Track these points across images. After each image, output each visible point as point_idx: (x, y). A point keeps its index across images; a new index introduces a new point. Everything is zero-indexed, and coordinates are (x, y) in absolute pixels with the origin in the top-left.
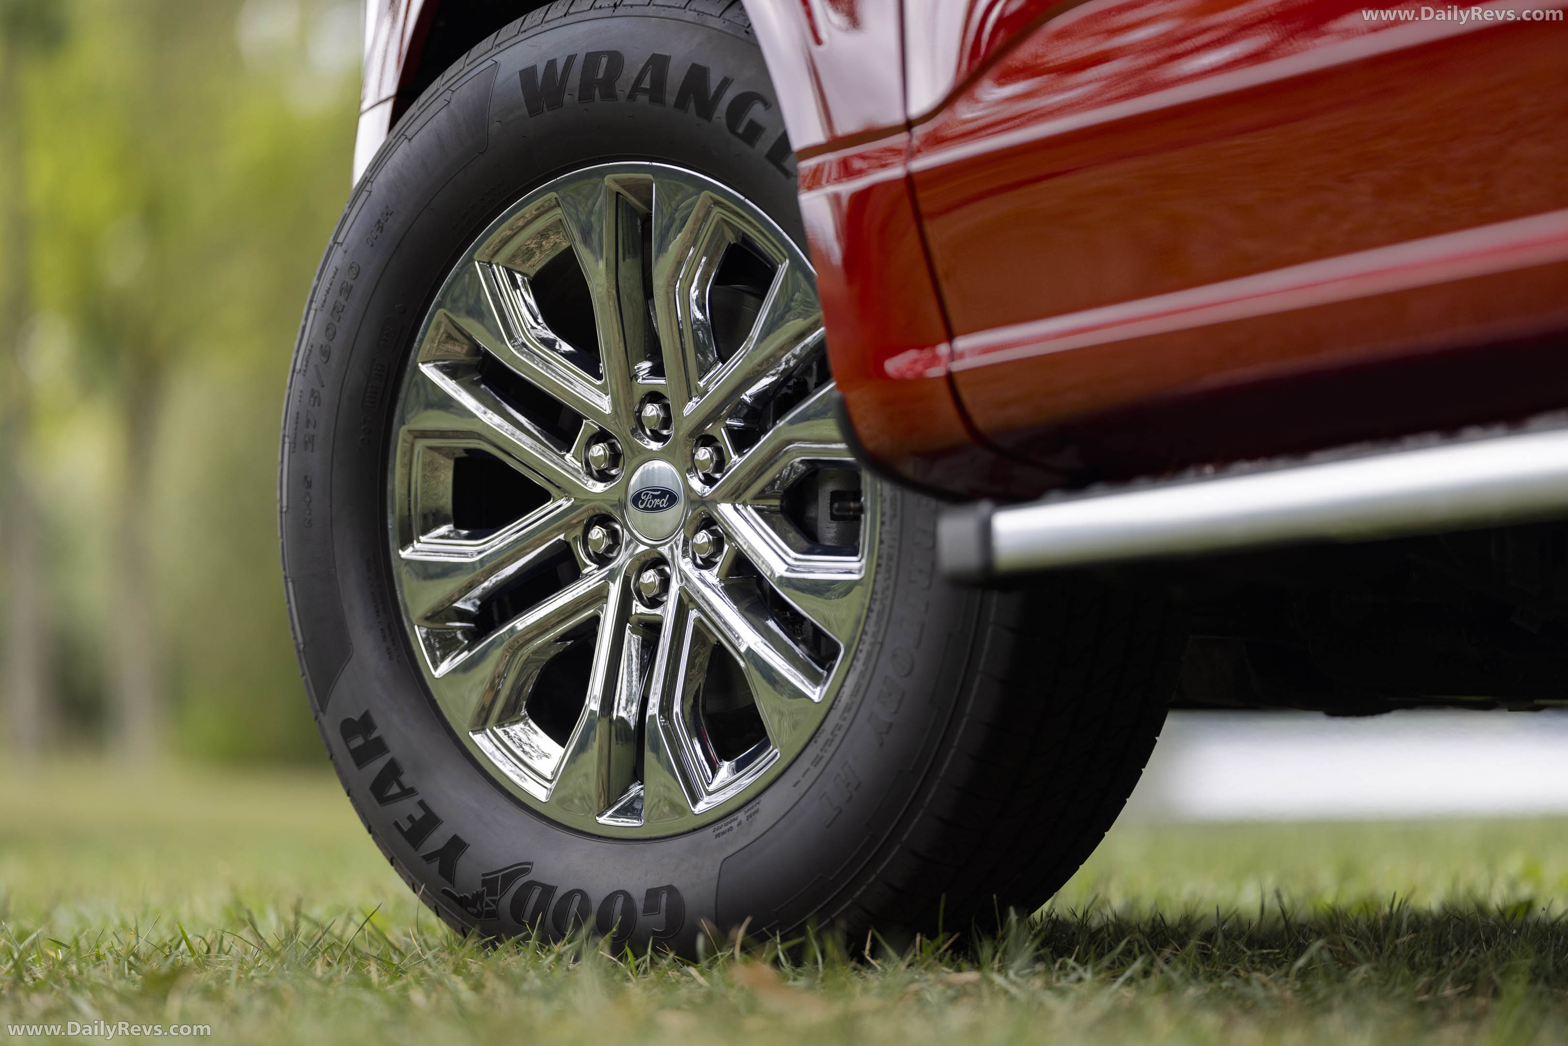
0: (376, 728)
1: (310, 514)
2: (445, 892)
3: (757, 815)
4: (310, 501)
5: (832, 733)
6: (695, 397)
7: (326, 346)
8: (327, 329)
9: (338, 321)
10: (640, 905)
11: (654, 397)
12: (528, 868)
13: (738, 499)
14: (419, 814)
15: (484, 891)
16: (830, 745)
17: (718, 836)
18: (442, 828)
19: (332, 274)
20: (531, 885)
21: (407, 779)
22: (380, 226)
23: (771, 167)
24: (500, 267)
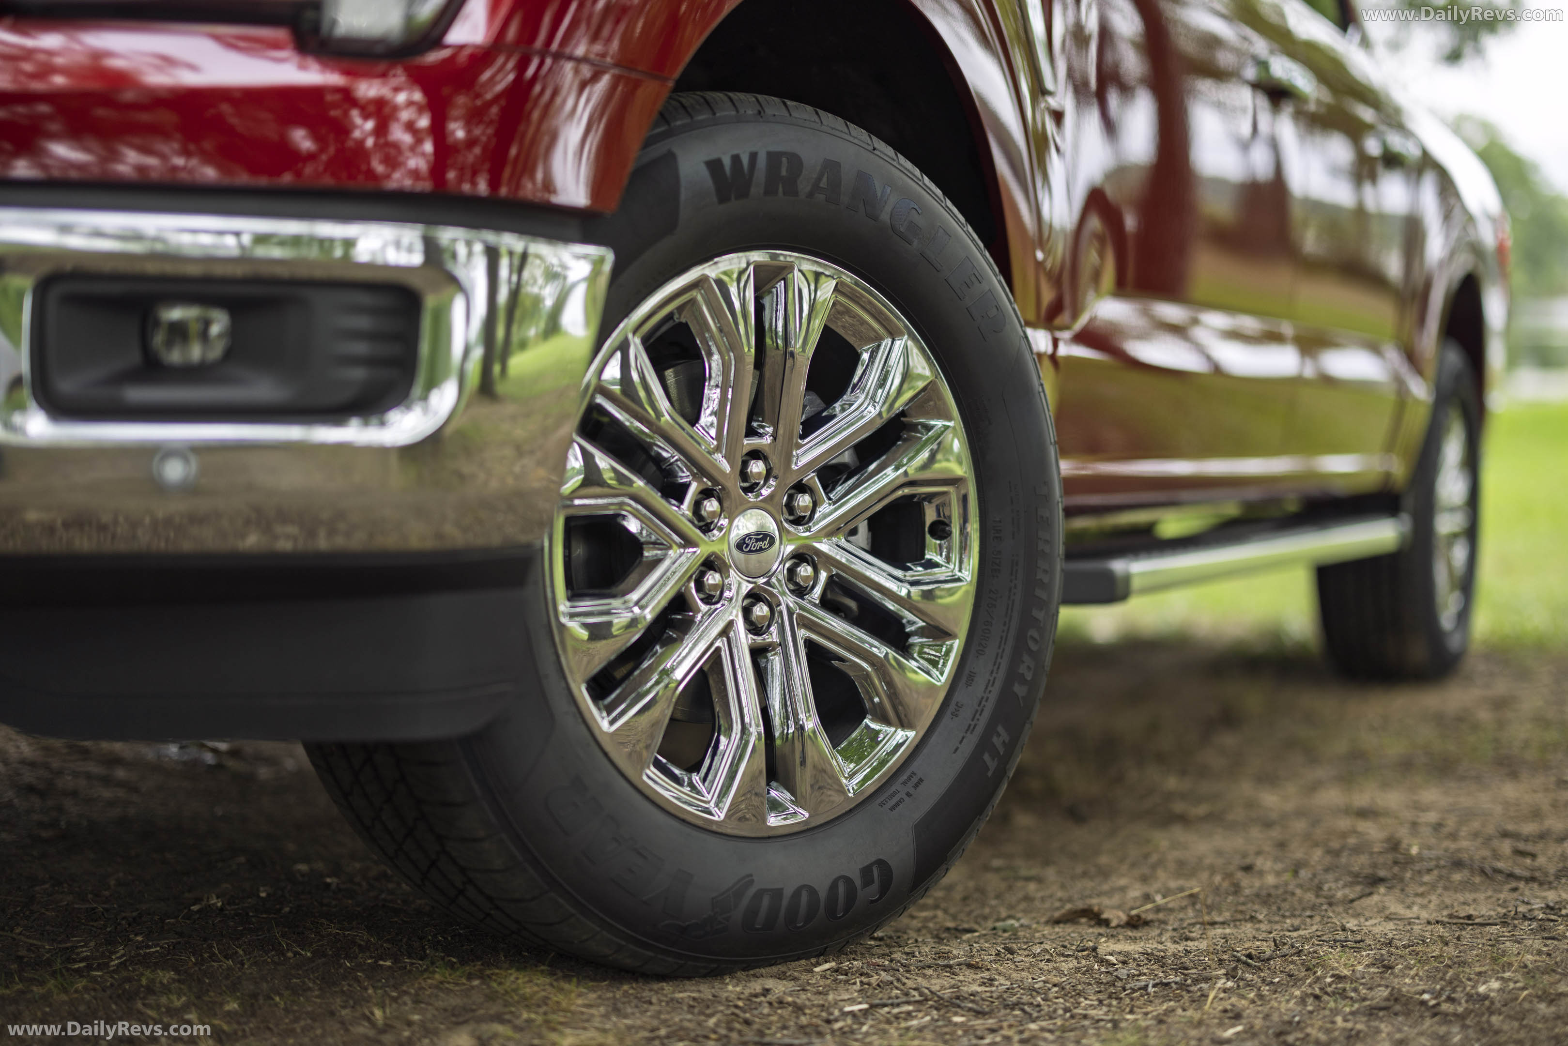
10: (858, 882)
11: (755, 454)
12: (752, 880)
15: (716, 912)
17: (892, 809)
18: (666, 867)
20: (760, 893)
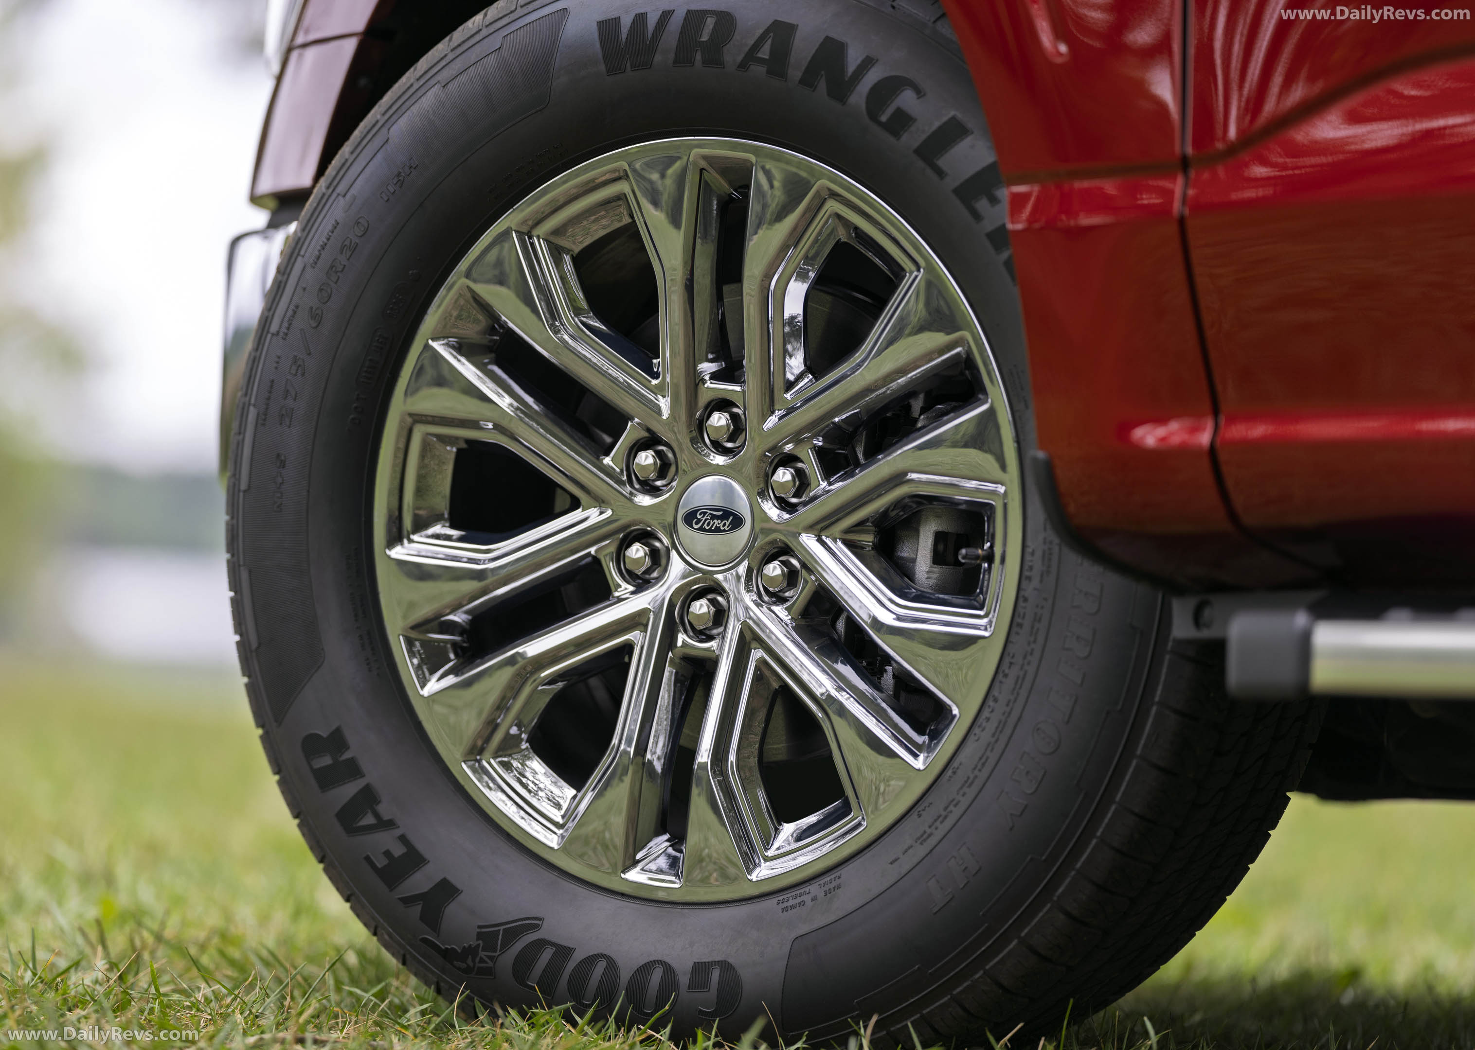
0: (349, 748)
1: (281, 497)
2: (425, 941)
3: (839, 891)
4: (282, 484)
5: (946, 809)
6: (779, 410)
7: (317, 309)
8: (321, 290)
9: (336, 283)
10: (684, 978)
11: (723, 404)
12: (539, 925)
13: (827, 530)
14: (398, 850)
15: (479, 945)
16: (942, 822)
17: (785, 910)
18: (428, 869)
19: (330, 227)
20: (542, 944)
21: (386, 810)
22: (400, 179)
23: (920, 164)
24: (541, 241)
